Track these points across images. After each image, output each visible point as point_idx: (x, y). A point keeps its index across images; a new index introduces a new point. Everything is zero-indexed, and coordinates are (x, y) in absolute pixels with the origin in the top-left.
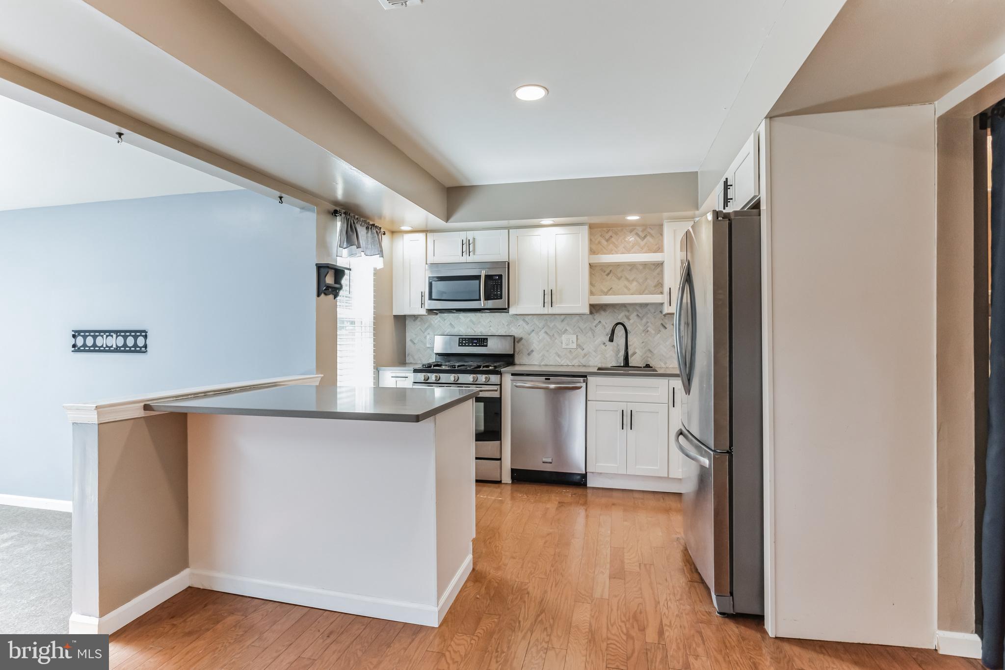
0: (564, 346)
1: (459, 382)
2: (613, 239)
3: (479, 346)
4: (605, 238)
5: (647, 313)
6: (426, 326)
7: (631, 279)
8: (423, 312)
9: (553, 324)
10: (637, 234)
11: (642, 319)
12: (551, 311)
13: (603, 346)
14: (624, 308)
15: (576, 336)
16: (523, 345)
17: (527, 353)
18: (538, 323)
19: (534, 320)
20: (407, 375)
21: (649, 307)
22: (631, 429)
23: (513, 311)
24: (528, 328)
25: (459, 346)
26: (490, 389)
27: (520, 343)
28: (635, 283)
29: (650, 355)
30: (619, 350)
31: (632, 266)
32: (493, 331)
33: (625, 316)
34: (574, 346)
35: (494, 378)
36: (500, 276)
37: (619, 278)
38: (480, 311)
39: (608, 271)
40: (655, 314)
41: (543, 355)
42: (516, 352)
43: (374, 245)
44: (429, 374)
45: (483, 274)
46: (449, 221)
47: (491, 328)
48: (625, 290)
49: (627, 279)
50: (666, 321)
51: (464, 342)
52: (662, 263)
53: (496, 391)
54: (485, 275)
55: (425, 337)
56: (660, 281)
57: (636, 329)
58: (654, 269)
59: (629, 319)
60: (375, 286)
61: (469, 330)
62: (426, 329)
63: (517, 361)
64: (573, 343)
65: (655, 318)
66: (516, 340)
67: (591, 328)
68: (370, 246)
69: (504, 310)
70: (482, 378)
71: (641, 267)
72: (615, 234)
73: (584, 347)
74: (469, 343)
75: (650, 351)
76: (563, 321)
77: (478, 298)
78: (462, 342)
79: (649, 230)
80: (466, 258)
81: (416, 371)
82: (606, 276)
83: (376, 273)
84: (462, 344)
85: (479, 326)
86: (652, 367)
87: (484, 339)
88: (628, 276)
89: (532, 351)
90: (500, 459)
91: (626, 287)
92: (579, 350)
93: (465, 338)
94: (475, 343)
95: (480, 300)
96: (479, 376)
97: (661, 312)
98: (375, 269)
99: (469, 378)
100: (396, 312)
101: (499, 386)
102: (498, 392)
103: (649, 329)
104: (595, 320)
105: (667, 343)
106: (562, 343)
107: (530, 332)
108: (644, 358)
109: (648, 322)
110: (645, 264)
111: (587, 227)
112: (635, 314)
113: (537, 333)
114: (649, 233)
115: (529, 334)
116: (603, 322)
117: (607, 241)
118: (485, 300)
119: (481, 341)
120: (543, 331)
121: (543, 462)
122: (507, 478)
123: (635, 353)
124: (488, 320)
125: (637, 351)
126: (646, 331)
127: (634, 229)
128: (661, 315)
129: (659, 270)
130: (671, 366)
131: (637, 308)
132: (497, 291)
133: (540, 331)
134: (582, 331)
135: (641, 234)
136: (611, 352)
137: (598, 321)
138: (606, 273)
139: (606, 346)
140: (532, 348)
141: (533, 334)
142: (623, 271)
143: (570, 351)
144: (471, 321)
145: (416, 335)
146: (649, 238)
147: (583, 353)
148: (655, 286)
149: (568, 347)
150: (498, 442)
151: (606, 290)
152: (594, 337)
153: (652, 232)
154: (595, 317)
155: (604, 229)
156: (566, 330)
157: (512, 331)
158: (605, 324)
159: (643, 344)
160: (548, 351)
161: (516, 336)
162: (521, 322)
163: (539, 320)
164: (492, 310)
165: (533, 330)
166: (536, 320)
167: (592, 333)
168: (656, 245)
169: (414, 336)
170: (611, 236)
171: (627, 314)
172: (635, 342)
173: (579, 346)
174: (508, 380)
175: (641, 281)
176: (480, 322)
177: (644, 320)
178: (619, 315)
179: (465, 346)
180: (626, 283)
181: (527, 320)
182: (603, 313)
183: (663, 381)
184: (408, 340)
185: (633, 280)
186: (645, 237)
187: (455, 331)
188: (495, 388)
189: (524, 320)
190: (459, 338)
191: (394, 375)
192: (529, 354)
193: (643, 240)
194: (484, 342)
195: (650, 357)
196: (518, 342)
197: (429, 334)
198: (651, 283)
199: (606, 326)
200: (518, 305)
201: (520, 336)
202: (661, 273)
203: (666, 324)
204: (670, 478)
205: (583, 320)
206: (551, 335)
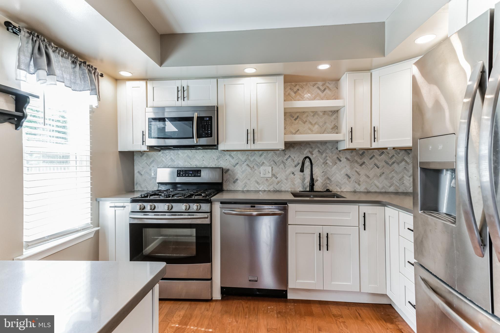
0: (262, 175)
1: (173, 210)
2: (299, 92)
3: (194, 176)
4: (294, 91)
5: (326, 149)
6: (151, 161)
7: (314, 123)
8: (144, 148)
9: (253, 158)
10: (318, 88)
11: (322, 154)
12: (253, 147)
13: (292, 175)
14: (308, 146)
15: (271, 167)
16: (230, 175)
17: (233, 181)
18: (241, 158)
19: (239, 155)
20: (125, 204)
21: (327, 144)
22: (327, 250)
23: (221, 147)
24: (233, 162)
25: (178, 176)
26: (201, 216)
27: (227, 174)
28: (316, 126)
29: (328, 182)
30: (304, 178)
31: (315, 112)
32: (206, 164)
33: (309, 151)
34: (270, 175)
35: (205, 207)
36: (210, 118)
37: (304, 123)
38: (194, 147)
39: (295, 117)
40: (332, 150)
41: (246, 183)
42: (224, 181)
43: (85, 82)
44: (145, 204)
45: (196, 115)
46: (163, 65)
47: (204, 162)
48: (309, 132)
49: (311, 123)
50: (341, 156)
51: (182, 173)
52: (337, 111)
53: (207, 218)
54: (198, 117)
55: (150, 170)
56: (336, 124)
57: (318, 161)
58: (331, 115)
59: (312, 154)
60: (91, 122)
61: (186, 163)
62: (151, 163)
63: (225, 188)
64: (269, 173)
65: (332, 153)
66: (224, 171)
67: (282, 161)
68: (78, 81)
69: (214, 147)
70: (194, 207)
71: (321, 114)
72: (301, 87)
73: (277, 176)
74: (185, 174)
75: (328, 178)
76: (261, 156)
77: (192, 136)
78: (180, 173)
79: (327, 84)
80: (181, 103)
81: (134, 201)
82: (294, 121)
83: (92, 111)
84: (180, 175)
85: (194, 160)
86: (331, 192)
87: (198, 171)
88: (311, 121)
89: (237, 180)
90: (211, 279)
91: (310, 129)
92: (274, 178)
93: (183, 170)
94: (190, 174)
95: (193, 138)
96: (191, 204)
97: (337, 148)
98: (91, 107)
99: (182, 207)
100: (121, 148)
101: (209, 214)
102: (209, 219)
103: (328, 161)
104: (286, 155)
105: (342, 172)
106: (260, 173)
107: (235, 165)
108: (324, 184)
109: (326, 156)
110: (325, 111)
111: (282, 78)
112: (317, 150)
113: (241, 165)
114: (328, 87)
115: (234, 166)
116: (292, 156)
117: (295, 93)
118: (197, 138)
119: (196, 172)
120: (245, 163)
121: (250, 281)
122: (217, 295)
123: (317, 180)
124: (202, 155)
125: (318, 178)
126: (325, 163)
127: (316, 84)
128: (336, 151)
129: (334, 116)
130: (345, 190)
131: (319, 145)
132: (208, 130)
133: (243, 164)
134: (276, 163)
135: (321, 87)
136: (299, 180)
137: (288, 156)
138: (294, 118)
139: (294, 175)
140: (237, 177)
141: (237, 166)
142: (307, 116)
143: (267, 179)
144: (188, 156)
145: (143, 168)
146: (327, 91)
147: (276, 181)
148: (332, 129)
149: (266, 176)
150: (209, 264)
151: (294, 132)
152: (285, 169)
153: (330, 86)
154: (286, 153)
155: (293, 84)
156: (263, 163)
157: (221, 164)
158: (293, 158)
159: (324, 173)
160: (249, 179)
161: (224, 167)
162: (228, 157)
163: (242, 155)
164: (205, 147)
165: (238, 163)
166: (239, 154)
167: (284, 165)
168: (333, 96)
169: (141, 169)
170: (298, 89)
171: (311, 150)
172: (317, 172)
173: (273, 175)
174: (217, 208)
175: (321, 124)
176: (195, 157)
177: (324, 155)
178: (304, 151)
179: (183, 176)
180: (310, 126)
181: (232, 155)
182: (292, 149)
183: (354, 207)
184: (136, 172)
185: (315, 124)
186: (325, 90)
187: (176, 164)
188: (206, 215)
189: (230, 155)
190: (178, 170)
191: (113, 205)
192: (234, 182)
193: (323, 93)
194: (197, 173)
195: (329, 184)
196: (226, 172)
197: (153, 167)
198: (329, 126)
199: (295, 160)
200: (225, 142)
201: (228, 168)
202: (337, 118)
203: (341, 157)
204: (362, 292)
205: (276, 155)
206: (252, 166)
